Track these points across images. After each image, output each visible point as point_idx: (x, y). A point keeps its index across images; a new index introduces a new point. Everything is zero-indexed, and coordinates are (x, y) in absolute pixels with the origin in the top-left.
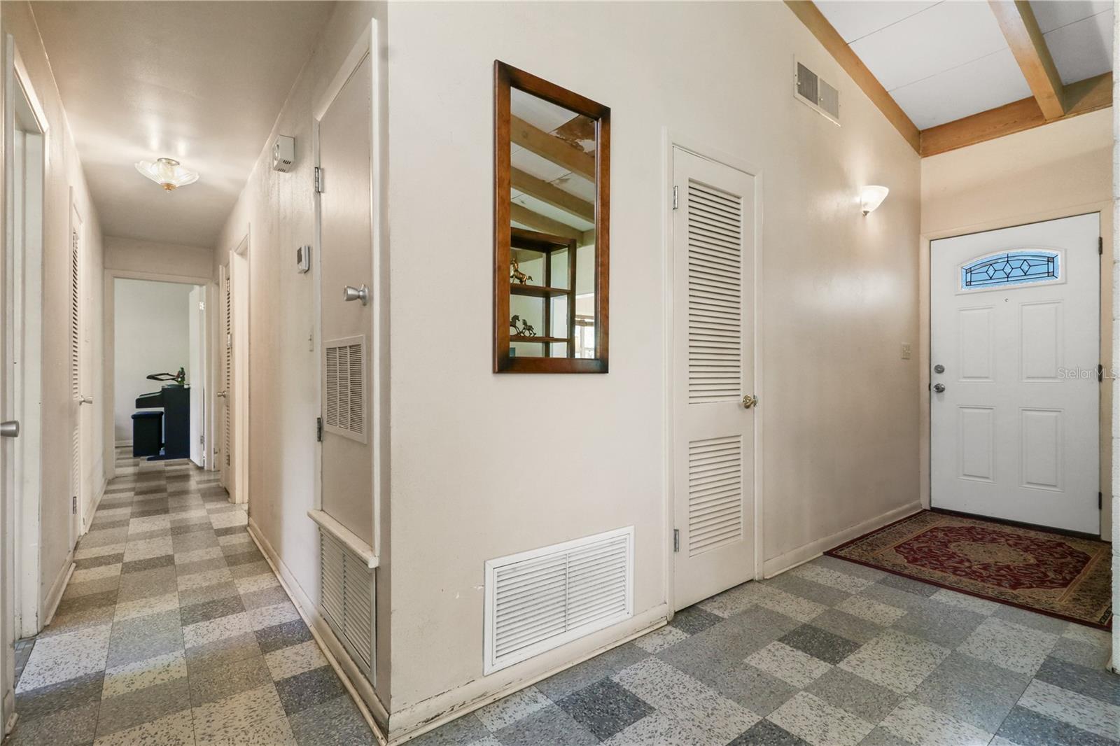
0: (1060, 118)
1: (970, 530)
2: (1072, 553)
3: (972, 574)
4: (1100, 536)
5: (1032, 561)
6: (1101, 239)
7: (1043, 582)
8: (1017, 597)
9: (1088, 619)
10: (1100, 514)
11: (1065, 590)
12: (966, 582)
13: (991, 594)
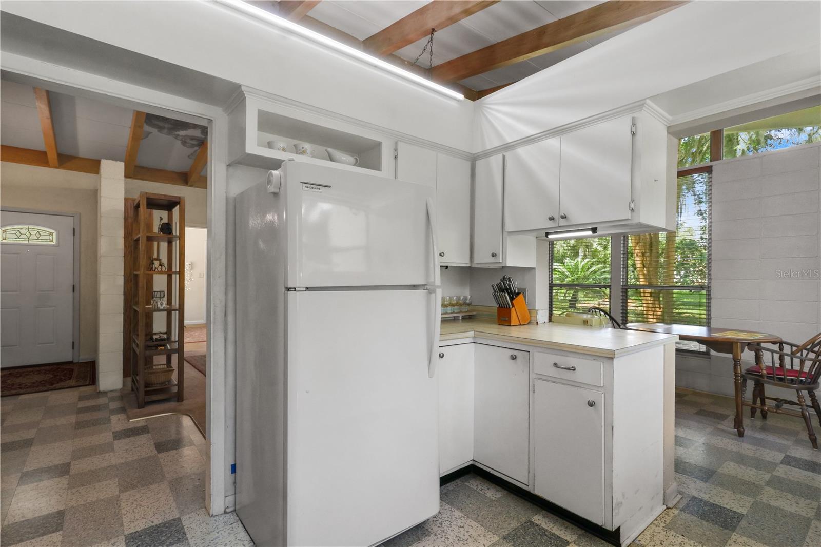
0: (56, 167)
1: (10, 374)
2: (65, 369)
3: (30, 387)
4: (73, 361)
5: (51, 376)
6: (74, 229)
7: (61, 380)
8: (55, 387)
9: (85, 384)
10: (73, 351)
11: (72, 380)
12: (29, 390)
13: (44, 390)
